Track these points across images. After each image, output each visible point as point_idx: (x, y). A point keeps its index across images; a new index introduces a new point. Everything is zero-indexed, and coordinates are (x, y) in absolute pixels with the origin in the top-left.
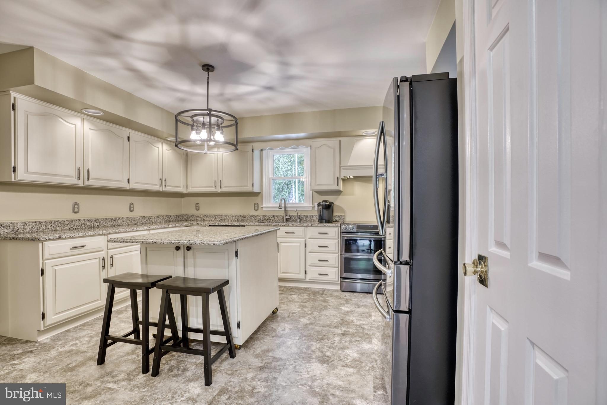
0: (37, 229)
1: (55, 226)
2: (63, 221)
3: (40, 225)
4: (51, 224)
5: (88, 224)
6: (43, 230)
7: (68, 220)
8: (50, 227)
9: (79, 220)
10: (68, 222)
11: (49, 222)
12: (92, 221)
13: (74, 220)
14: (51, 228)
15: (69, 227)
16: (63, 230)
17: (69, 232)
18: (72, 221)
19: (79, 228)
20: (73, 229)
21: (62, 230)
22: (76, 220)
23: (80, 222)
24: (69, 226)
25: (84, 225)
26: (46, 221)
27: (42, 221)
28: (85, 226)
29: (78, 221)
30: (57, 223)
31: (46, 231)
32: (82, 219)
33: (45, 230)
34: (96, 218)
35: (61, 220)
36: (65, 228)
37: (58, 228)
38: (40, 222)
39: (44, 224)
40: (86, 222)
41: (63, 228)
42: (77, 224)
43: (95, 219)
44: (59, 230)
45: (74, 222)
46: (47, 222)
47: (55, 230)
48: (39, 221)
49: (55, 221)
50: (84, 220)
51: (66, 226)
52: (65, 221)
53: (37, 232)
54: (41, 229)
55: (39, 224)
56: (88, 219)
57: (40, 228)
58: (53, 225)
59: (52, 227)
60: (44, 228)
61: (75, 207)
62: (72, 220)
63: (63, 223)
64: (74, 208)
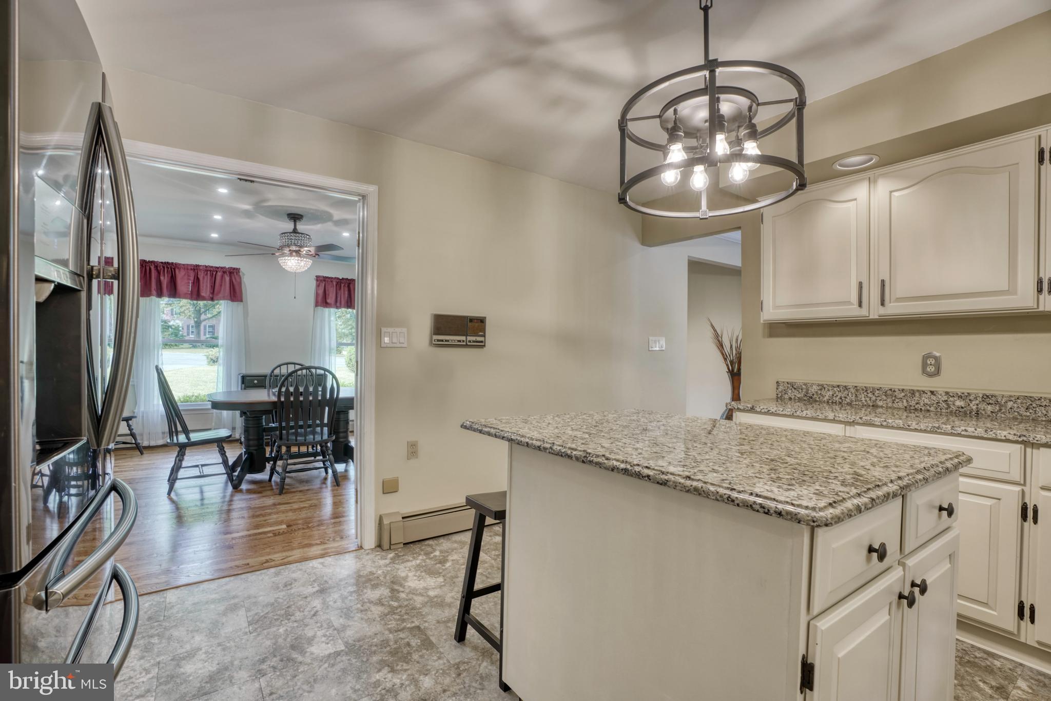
0: (841, 399)
1: (874, 398)
2: (891, 390)
3: (846, 392)
4: (866, 393)
5: (959, 403)
6: (852, 401)
7: (903, 390)
8: (863, 399)
9: (932, 392)
10: (903, 394)
11: (863, 390)
12: (971, 398)
13: (918, 391)
14: (866, 401)
15: (905, 404)
16: (891, 408)
17: (905, 414)
18: (913, 393)
19: (932, 409)
20: (916, 410)
21: (887, 407)
22: (924, 392)
23: (933, 397)
24: (905, 401)
25: (948, 404)
26: (856, 387)
27: (850, 385)
28: (950, 407)
29: (929, 394)
30: (877, 392)
31: (856, 405)
32: (941, 391)
33: (855, 403)
34: (988, 393)
35: (887, 387)
36: (895, 405)
37: (880, 403)
38: (845, 387)
39: (853, 390)
40: (951, 399)
41: (890, 405)
42: (927, 401)
43: (984, 395)
44: (882, 407)
45: (917, 394)
46: (858, 388)
47: (873, 406)
48: (845, 384)
49: (874, 389)
50: (947, 393)
51: (897, 400)
52: (894, 391)
53: (840, 403)
54: (848, 400)
55: (844, 391)
56: (959, 392)
57: (845, 397)
58: (870, 395)
59: (868, 399)
60: (853, 398)
61: (929, 362)
62: (913, 390)
63: (890, 393)
64: (925, 365)
